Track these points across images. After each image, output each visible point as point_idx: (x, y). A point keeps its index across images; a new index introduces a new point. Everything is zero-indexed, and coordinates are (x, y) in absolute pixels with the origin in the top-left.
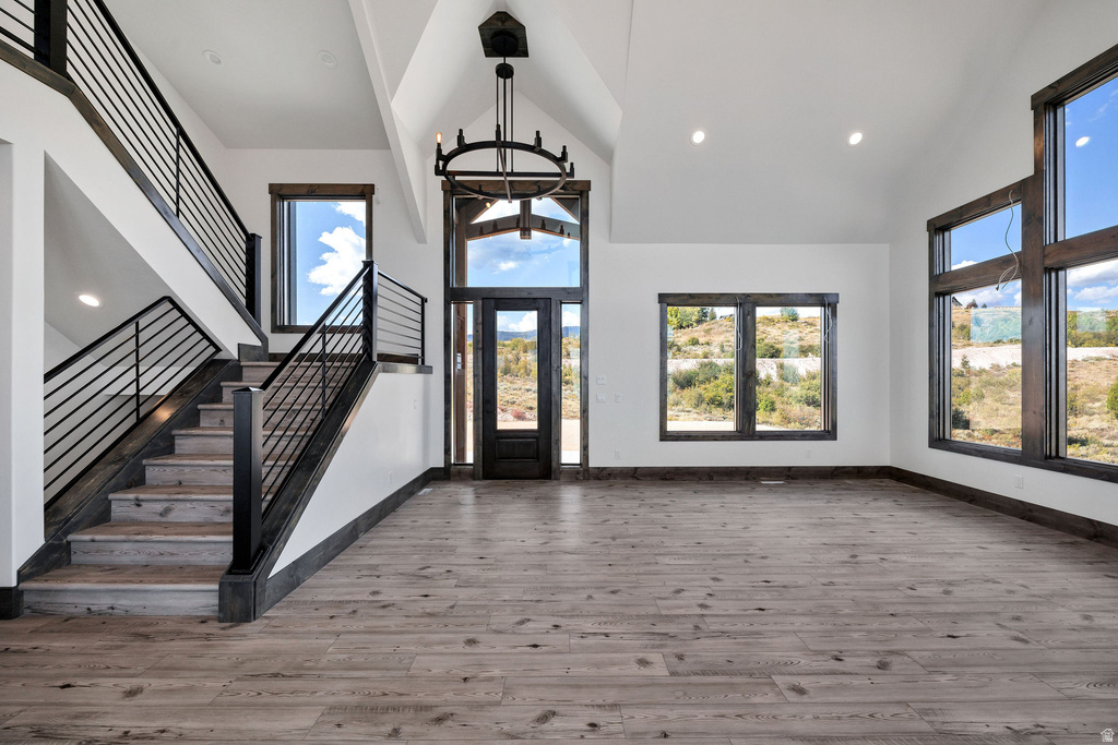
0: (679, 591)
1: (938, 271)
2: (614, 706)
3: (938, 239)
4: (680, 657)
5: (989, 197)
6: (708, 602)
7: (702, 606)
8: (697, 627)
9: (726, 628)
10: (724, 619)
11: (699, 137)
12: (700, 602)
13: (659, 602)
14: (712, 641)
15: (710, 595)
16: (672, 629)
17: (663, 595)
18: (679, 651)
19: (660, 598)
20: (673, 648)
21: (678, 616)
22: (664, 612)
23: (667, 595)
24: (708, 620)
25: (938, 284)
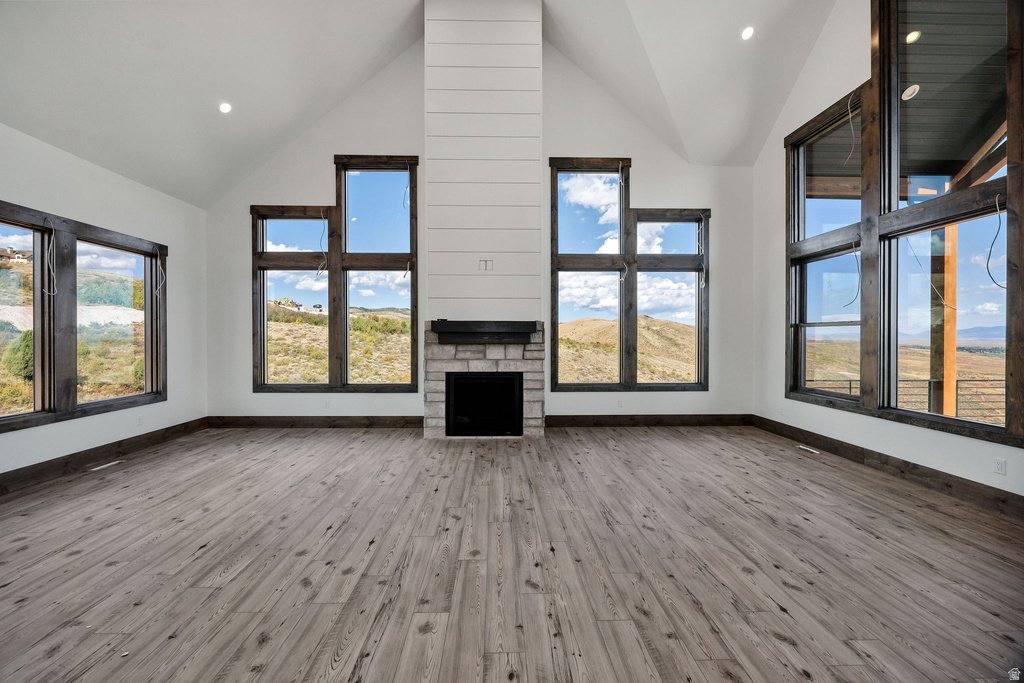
1: (260, 250)
2: (487, 657)
3: (259, 222)
10: (377, 564)
12: (338, 572)
13: (318, 601)
14: (407, 578)
15: (329, 563)
17: (306, 596)
19: (311, 599)
23: (309, 593)
24: (372, 574)
25: (262, 262)
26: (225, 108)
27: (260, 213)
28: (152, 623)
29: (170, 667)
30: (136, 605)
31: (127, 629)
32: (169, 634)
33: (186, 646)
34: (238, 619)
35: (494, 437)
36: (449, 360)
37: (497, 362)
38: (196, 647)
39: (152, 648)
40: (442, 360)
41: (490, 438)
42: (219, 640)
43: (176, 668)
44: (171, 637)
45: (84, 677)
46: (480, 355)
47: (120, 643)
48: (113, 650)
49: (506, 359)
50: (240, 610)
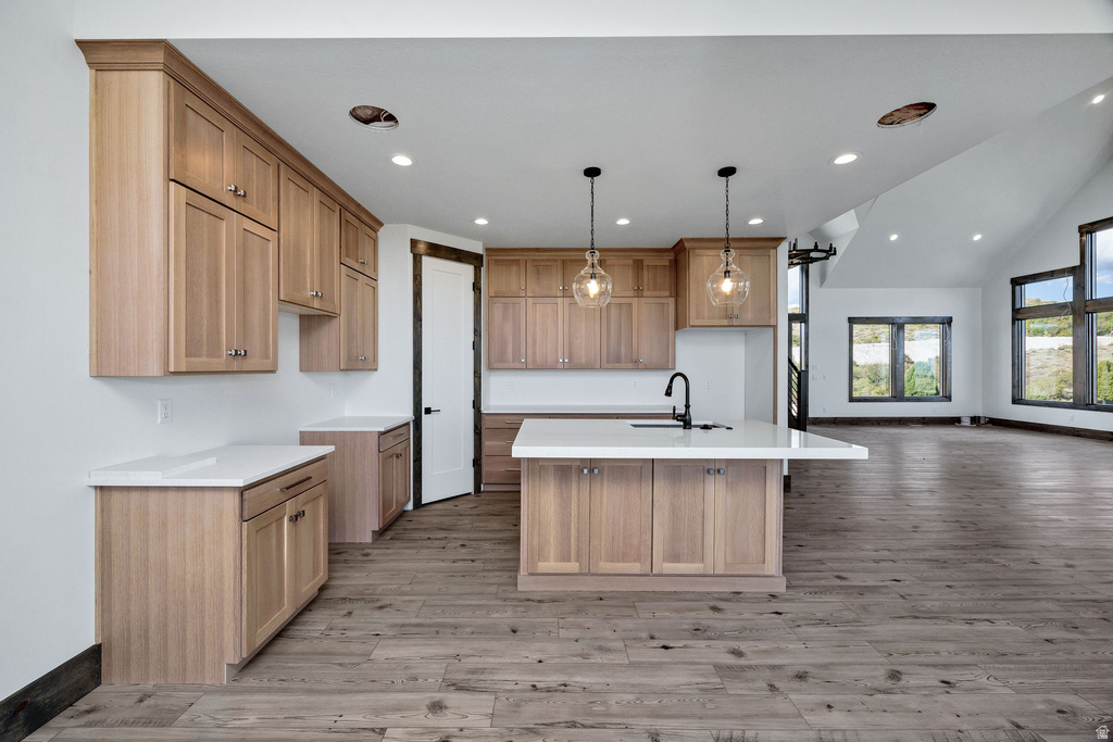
1: (1018, 306)
3: (1018, 288)
5: (1053, 272)
11: (894, 237)
25: (1019, 314)
26: (977, 237)
27: (1017, 282)
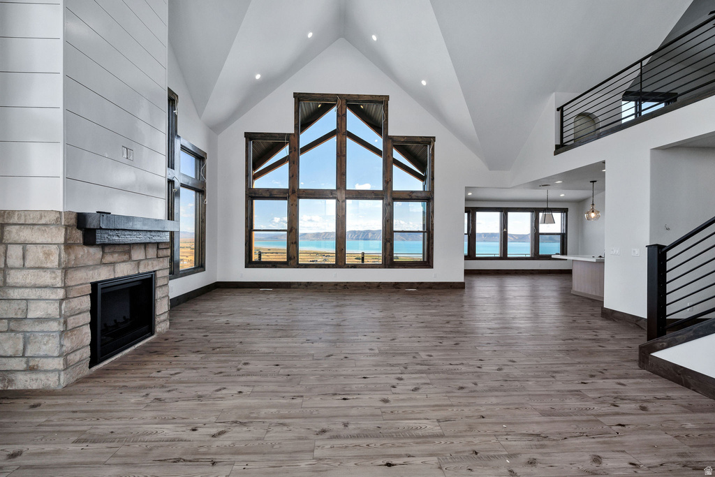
0: (416, 389)
4: (414, 357)
6: (397, 381)
7: (400, 379)
8: (406, 368)
9: (389, 368)
10: (390, 372)
12: (402, 382)
13: (429, 381)
14: (399, 362)
15: (394, 387)
16: (419, 367)
17: (427, 386)
18: (415, 359)
19: (428, 384)
20: (418, 360)
21: (416, 373)
22: (424, 375)
23: (424, 386)
24: (400, 371)
28: (482, 432)
29: (494, 407)
30: (476, 453)
31: (493, 440)
32: (483, 419)
33: (483, 409)
34: (454, 401)
35: (137, 346)
36: (95, 266)
37: (139, 262)
38: (481, 405)
39: (493, 420)
40: (86, 267)
41: (133, 348)
42: (472, 400)
43: (494, 405)
44: (483, 417)
45: (525, 432)
46: (126, 257)
47: (502, 435)
48: (507, 435)
49: (146, 259)
50: (450, 403)
